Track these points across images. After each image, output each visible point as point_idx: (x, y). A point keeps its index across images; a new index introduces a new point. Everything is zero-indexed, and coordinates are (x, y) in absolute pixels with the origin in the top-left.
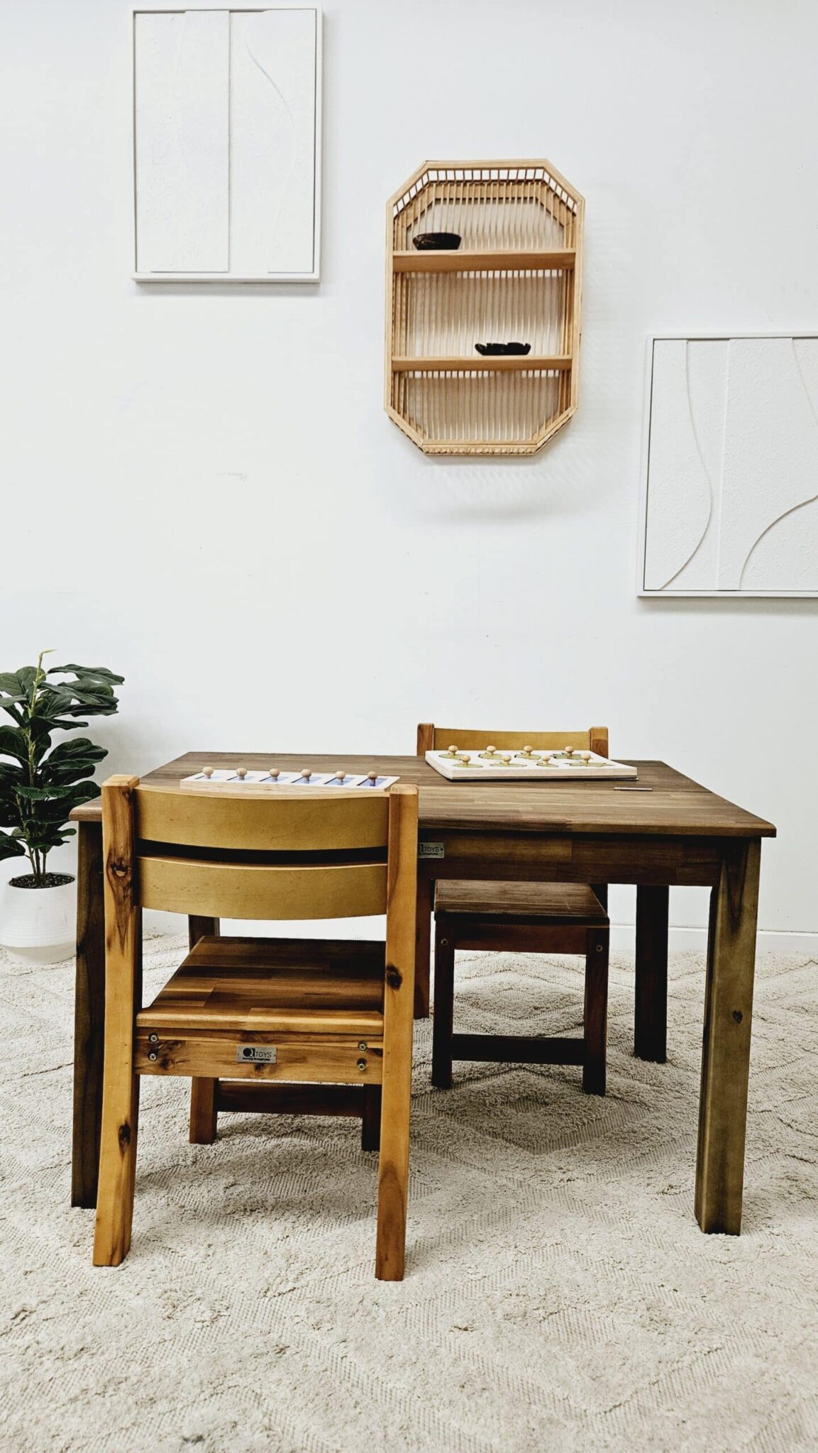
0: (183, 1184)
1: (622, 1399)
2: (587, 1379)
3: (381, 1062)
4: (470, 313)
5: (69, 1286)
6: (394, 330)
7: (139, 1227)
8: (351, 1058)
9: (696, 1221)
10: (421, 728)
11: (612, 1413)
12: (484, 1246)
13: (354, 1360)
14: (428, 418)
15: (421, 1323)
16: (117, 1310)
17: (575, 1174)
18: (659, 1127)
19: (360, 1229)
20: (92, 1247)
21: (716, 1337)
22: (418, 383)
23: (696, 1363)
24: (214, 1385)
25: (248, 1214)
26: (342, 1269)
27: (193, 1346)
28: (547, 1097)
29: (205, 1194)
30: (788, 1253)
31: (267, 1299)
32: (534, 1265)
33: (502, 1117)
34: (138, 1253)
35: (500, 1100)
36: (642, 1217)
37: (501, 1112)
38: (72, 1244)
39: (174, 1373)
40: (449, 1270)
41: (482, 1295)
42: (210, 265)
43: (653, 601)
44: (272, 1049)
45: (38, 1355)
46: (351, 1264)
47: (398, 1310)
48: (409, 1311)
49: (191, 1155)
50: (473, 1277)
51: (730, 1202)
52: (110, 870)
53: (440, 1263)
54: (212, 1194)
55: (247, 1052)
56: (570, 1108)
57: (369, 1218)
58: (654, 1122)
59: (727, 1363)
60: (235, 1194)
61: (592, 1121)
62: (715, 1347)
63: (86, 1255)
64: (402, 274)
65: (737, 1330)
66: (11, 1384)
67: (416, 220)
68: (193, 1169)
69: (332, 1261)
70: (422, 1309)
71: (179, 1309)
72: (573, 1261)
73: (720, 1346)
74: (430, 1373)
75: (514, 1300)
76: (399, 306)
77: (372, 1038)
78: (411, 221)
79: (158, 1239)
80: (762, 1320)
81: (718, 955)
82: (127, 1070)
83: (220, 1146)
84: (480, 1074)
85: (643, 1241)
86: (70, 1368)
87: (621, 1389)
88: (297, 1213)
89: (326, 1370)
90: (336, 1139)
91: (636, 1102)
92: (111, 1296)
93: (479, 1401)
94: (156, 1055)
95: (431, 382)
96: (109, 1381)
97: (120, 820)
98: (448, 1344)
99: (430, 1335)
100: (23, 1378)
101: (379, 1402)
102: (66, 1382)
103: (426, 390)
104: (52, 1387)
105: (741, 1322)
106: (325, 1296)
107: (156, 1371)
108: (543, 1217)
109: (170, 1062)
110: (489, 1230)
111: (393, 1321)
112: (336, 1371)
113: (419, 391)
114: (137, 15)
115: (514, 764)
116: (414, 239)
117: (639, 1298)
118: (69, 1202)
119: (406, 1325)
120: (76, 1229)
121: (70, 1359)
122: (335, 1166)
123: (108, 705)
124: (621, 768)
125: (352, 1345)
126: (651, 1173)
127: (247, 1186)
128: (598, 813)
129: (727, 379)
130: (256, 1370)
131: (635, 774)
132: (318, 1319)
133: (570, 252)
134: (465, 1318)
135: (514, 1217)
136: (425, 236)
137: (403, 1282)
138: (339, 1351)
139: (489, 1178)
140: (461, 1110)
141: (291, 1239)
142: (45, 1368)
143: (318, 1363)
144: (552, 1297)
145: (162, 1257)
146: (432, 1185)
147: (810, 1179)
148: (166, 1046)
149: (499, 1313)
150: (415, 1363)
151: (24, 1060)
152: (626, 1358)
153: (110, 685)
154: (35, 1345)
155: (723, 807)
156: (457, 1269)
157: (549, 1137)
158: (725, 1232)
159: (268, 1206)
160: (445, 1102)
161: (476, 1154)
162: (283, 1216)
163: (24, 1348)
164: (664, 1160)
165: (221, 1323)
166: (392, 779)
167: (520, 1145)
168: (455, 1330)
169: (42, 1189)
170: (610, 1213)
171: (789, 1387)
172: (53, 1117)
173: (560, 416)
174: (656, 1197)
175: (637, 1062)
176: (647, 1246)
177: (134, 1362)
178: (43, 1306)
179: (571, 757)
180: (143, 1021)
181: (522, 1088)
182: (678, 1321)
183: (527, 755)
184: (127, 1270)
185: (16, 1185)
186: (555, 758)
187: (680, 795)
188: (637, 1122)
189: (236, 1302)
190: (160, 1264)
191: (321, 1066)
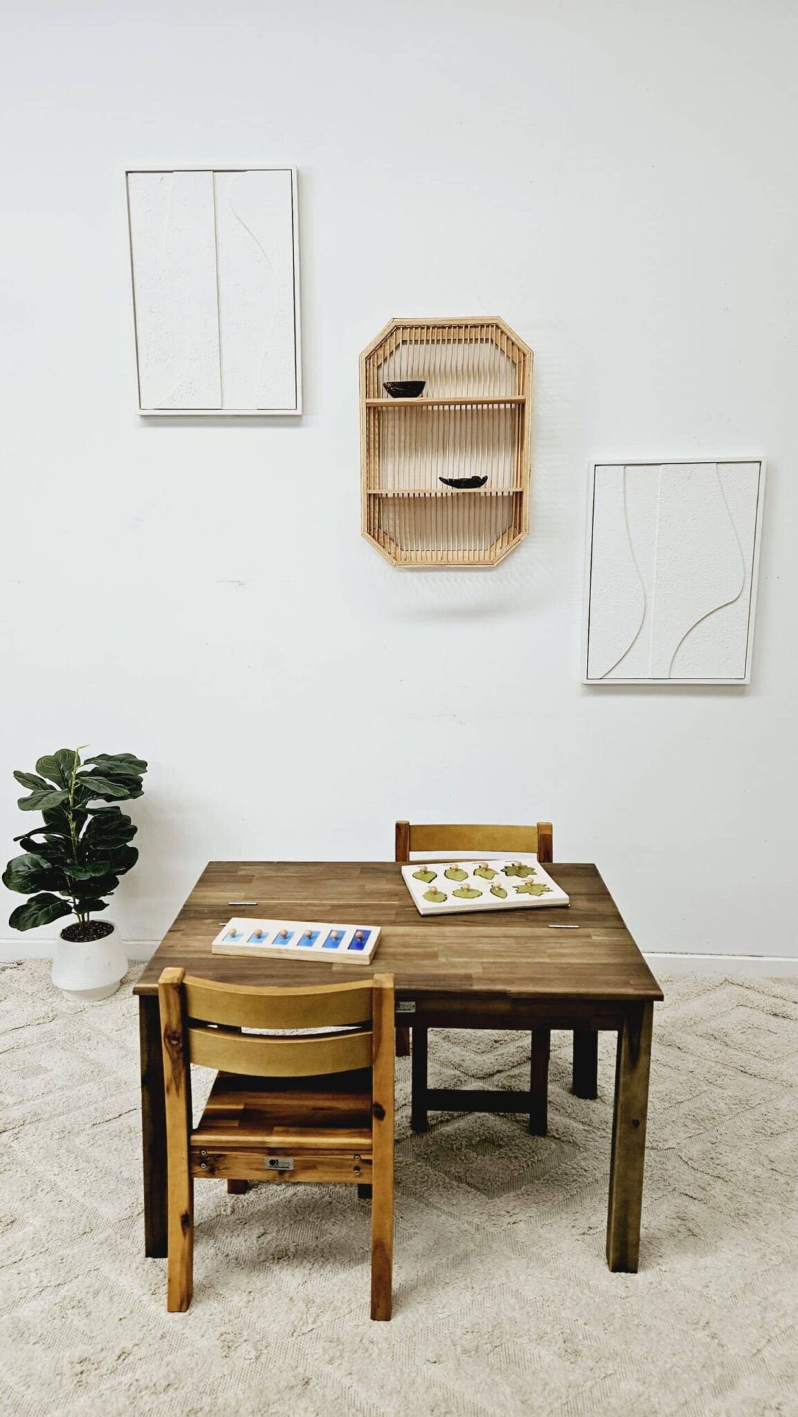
0: (226, 1234)
2: (518, 1402)
3: (371, 1169)
4: (434, 443)
5: (152, 1331)
6: (368, 457)
7: (198, 1276)
9: (606, 1261)
10: (398, 826)
12: (449, 1288)
13: (358, 1389)
14: (400, 532)
15: (404, 1357)
16: (189, 1350)
17: (519, 1217)
18: (587, 1168)
19: (359, 1275)
20: (166, 1295)
21: (610, 1365)
22: (391, 502)
23: (595, 1387)
24: (261, 1413)
25: (276, 1261)
26: (346, 1311)
27: (245, 1379)
28: (502, 1139)
29: (243, 1243)
30: (671, 1289)
31: (294, 1338)
32: (486, 1304)
33: (465, 1161)
34: (198, 1299)
35: (464, 1143)
36: (566, 1258)
37: (465, 1156)
38: (151, 1292)
39: (233, 1403)
40: (424, 1311)
41: (447, 1331)
42: (204, 399)
43: (598, 688)
44: (290, 1160)
45: (138, 1391)
46: (353, 1306)
47: (387, 1346)
48: (395, 1346)
49: (229, 1205)
50: (440, 1316)
51: (631, 1251)
52: (167, 1040)
53: (417, 1305)
54: (248, 1244)
55: (272, 1162)
56: (519, 1151)
57: (365, 1263)
58: (583, 1163)
59: (617, 1385)
60: (265, 1243)
61: (534, 1162)
62: (609, 1372)
63: (161, 1302)
64: (375, 408)
65: (627, 1357)
67: (385, 360)
68: (233, 1218)
69: (339, 1304)
70: (404, 1345)
71: (232, 1349)
72: (514, 1299)
73: (612, 1371)
74: (410, 1399)
75: (469, 1336)
76: (372, 436)
77: (364, 1152)
78: (381, 360)
79: (212, 1286)
80: (645, 1349)
81: (622, 1080)
82: (186, 1175)
83: (251, 1195)
84: (450, 1116)
85: (566, 1280)
86: (162, 1400)
87: (541, 1409)
88: (312, 1260)
89: (338, 1398)
91: (570, 1142)
92: (183, 1337)
94: (206, 1164)
95: (402, 501)
96: (190, 1411)
97: (173, 1006)
98: (423, 1374)
99: (410, 1367)
102: (160, 1411)
103: (397, 509)
105: (630, 1351)
106: (336, 1337)
107: (220, 1401)
108: (493, 1260)
109: (216, 1169)
110: (453, 1272)
111: (384, 1356)
112: (345, 1398)
113: (391, 509)
114: (129, 174)
115: (472, 890)
116: (384, 385)
117: (559, 1332)
118: (143, 1253)
119: (393, 1359)
120: (152, 1279)
121: (160, 1393)
122: (339, 1213)
123: (135, 786)
124: (556, 895)
125: (355, 1377)
126: (577, 1215)
127: (274, 1234)
128: (532, 976)
129: (659, 499)
130: (289, 1400)
131: (567, 902)
132: (331, 1355)
133: (521, 397)
134: (435, 1352)
135: (472, 1259)
136: (394, 384)
137: (392, 1321)
138: (346, 1382)
139: (454, 1222)
140: (434, 1154)
141: (309, 1284)
142: (145, 1400)
143: (332, 1393)
144: (497, 1333)
145: (216, 1302)
146: (412, 1231)
147: (695, 1218)
148: (212, 1158)
149: (459, 1347)
150: (399, 1392)
151: (92, 1108)
152: (546, 1384)
153: (136, 770)
154: (135, 1382)
155: (629, 960)
156: (430, 1309)
157: (501, 1180)
158: (627, 1271)
159: (290, 1254)
160: (422, 1147)
161: (446, 1199)
162: (302, 1263)
163: (127, 1386)
164: (587, 1202)
165: (263, 1359)
166: (375, 931)
167: (478, 1189)
168: (428, 1363)
169: (122, 1240)
170: (543, 1254)
171: (657, 1406)
172: (121, 1169)
173: (514, 538)
174: (578, 1238)
175: (574, 1100)
176: (568, 1284)
177: (205, 1394)
178: (136, 1348)
179: (519, 870)
180: (195, 1141)
181: (482, 1130)
182: (585, 1351)
183: (484, 870)
184: (193, 1315)
185: (102, 1237)
186: (506, 874)
187: (599, 936)
188: (569, 1163)
189: (272, 1341)
190: (215, 1309)
191: (327, 1172)
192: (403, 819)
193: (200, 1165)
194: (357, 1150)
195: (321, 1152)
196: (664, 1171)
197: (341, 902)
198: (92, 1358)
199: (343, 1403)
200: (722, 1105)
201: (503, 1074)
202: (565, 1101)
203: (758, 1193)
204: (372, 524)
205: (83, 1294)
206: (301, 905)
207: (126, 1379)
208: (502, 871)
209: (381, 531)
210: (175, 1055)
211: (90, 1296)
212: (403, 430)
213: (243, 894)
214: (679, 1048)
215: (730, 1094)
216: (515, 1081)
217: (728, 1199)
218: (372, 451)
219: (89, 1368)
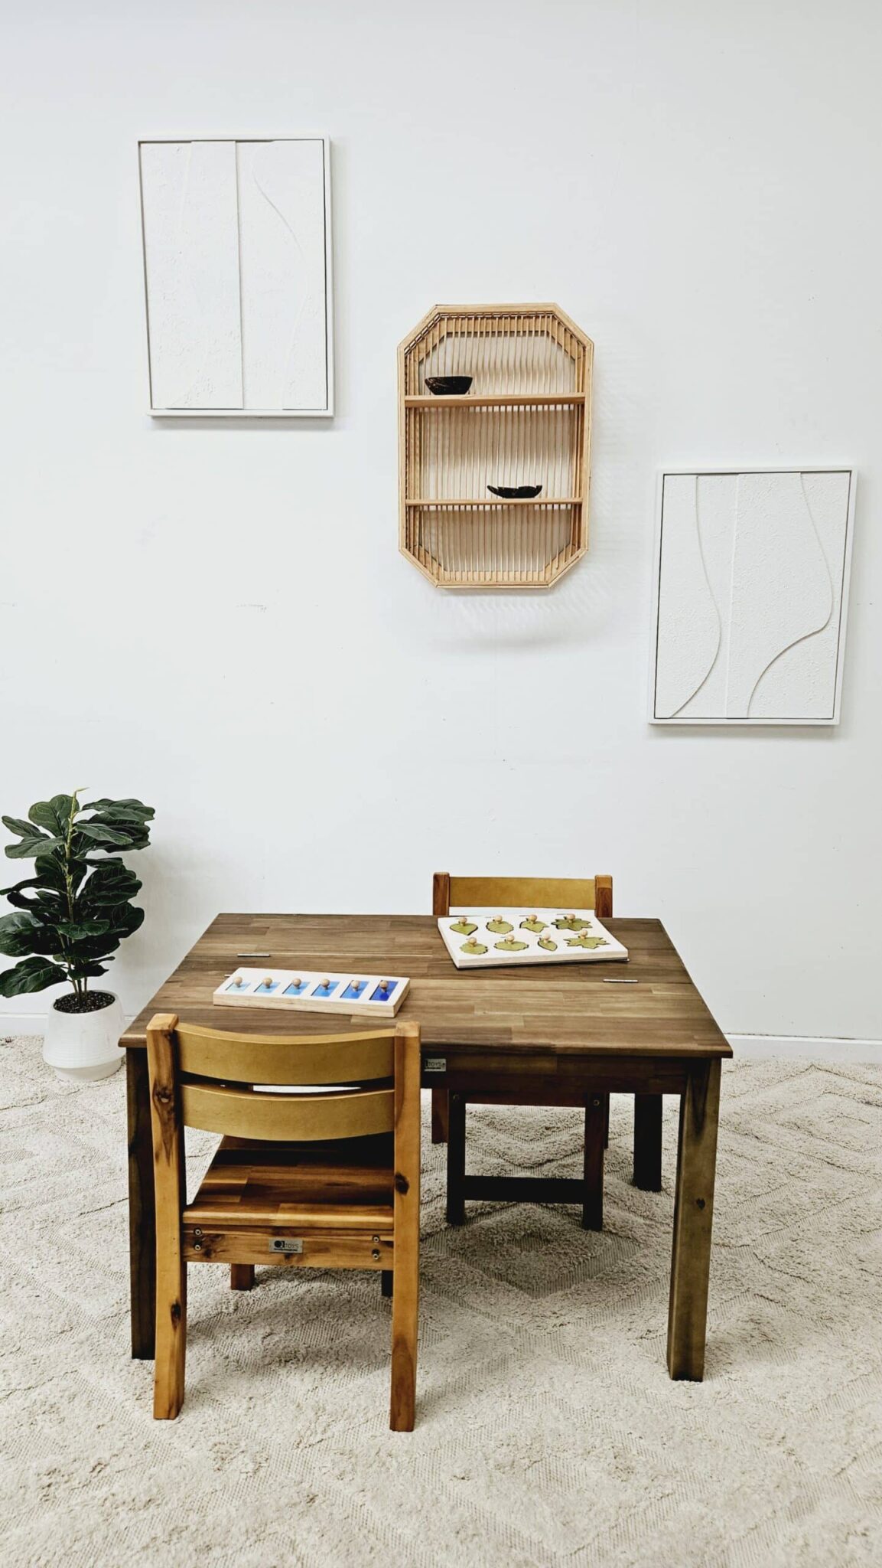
0: (227, 1334)
1: (587, 1542)
2: (559, 1525)
3: (392, 1253)
4: (483, 448)
5: (135, 1440)
6: (408, 464)
7: (190, 1380)
8: (367, 1249)
9: (667, 1367)
10: (436, 878)
11: (577, 1554)
12: (483, 1396)
13: (371, 1508)
14: (443, 551)
15: (427, 1472)
16: (176, 1462)
17: (567, 1319)
18: (647, 1266)
19: (378, 1380)
20: (153, 1401)
21: (669, 1483)
22: (433, 516)
23: (650, 1509)
24: (257, 1532)
25: (282, 1365)
26: (362, 1420)
27: (239, 1495)
28: (550, 1234)
29: (246, 1344)
30: (741, 1399)
31: (299, 1450)
32: (525, 1414)
33: (507, 1257)
34: (190, 1406)
35: (506, 1238)
36: (620, 1365)
37: (507, 1251)
38: (136, 1397)
39: (225, 1521)
40: (452, 1421)
41: (479, 1444)
42: (222, 398)
43: (666, 728)
44: (298, 1241)
45: (114, 1506)
46: (370, 1415)
47: (408, 1460)
48: (417, 1460)
49: (232, 1303)
50: (471, 1427)
51: (694, 1355)
52: (156, 1098)
53: (445, 1414)
54: (252, 1344)
55: (278, 1244)
56: (569, 1246)
57: (385, 1368)
58: (642, 1261)
59: (676, 1507)
60: (271, 1344)
61: (587, 1259)
62: (667, 1492)
63: (147, 1408)
64: (415, 409)
65: (688, 1475)
66: (94, 1534)
67: (428, 355)
68: (234, 1317)
69: (354, 1413)
70: (428, 1458)
71: (227, 1461)
72: (558, 1409)
73: (670, 1491)
74: (432, 1520)
75: (504, 1449)
76: (412, 441)
77: (385, 1232)
78: (423, 355)
79: (207, 1391)
80: (709, 1467)
81: (684, 1152)
82: (177, 1259)
83: (258, 1291)
84: (491, 1208)
85: (619, 1388)
86: (141, 1517)
87: (585, 1533)
88: (324, 1364)
89: (348, 1517)
90: (359, 1283)
91: (629, 1238)
92: (170, 1447)
93: (470, 1546)
94: (201, 1246)
95: (446, 515)
96: (173, 1530)
97: (162, 1057)
98: (448, 1492)
99: (434, 1483)
100: (103, 1527)
101: (390, 1547)
102: (138, 1531)
103: (440, 524)
104: (127, 1535)
105: (692, 1468)
106: (348, 1448)
107: (210, 1519)
108: (535, 1365)
109: (212, 1252)
110: (488, 1378)
111: (404, 1471)
112: (356, 1518)
113: (434, 524)
114: (142, 145)
115: (517, 942)
116: (426, 381)
117: (609, 1446)
118: (130, 1354)
119: (414, 1475)
120: (138, 1382)
121: (140, 1510)
122: (358, 1312)
123: (140, 836)
124: (614, 948)
125: (369, 1494)
126: (634, 1317)
127: (282, 1335)
128: (581, 1030)
129: (736, 513)
130: (290, 1519)
131: (626, 956)
132: (342, 1469)
133: (580, 395)
134: (463, 1467)
135: (511, 1364)
136: (436, 379)
137: (413, 1432)
138: (358, 1499)
139: (492, 1324)
140: (471, 1249)
141: (320, 1390)
142: (120, 1518)
143: (341, 1511)
144: (537, 1446)
145: (210, 1409)
146: (442, 1332)
147: (771, 1321)
148: (208, 1239)
149: (491, 1462)
150: (420, 1511)
151: (80, 1196)
152: (593, 1504)
153: (141, 817)
154: (111, 1497)
155: (696, 1015)
156: (459, 1419)
157: (548, 1278)
158: (690, 1379)
159: (300, 1356)
160: (458, 1241)
161: (482, 1298)
162: (313, 1366)
163: (102, 1500)
164: (646, 1303)
165: (261, 1473)
166: (402, 983)
167: (521, 1288)
168: (454, 1479)
169: (106, 1340)
170: (594, 1359)
171: (722, 1530)
172: (110, 1262)
173: (572, 555)
174: (634, 1341)
175: (635, 1192)
176: (622, 1393)
177: (192, 1511)
178: (115, 1459)
179: (572, 924)
180: (189, 1218)
181: (527, 1224)
182: (640, 1469)
183: (532, 923)
184: (183, 1422)
185: (83, 1336)
186: (557, 927)
187: (660, 990)
188: (627, 1260)
189: (274, 1453)
190: (209, 1416)
191: (341, 1255)
192: (442, 870)
193: (194, 1247)
194: (375, 1230)
195: (334, 1232)
196: (736, 1270)
197: (366, 955)
198: (63, 1469)
199: (354, 1523)
200: (805, 1199)
201: (555, 1163)
202: (624, 1193)
203: (845, 1296)
204: (412, 540)
205: (57, 1398)
206: (320, 957)
207: (104, 1491)
208: (552, 924)
209: (422, 549)
210: (166, 1116)
211: (65, 1401)
212: (447, 435)
213: (254, 946)
214: (757, 1137)
215: (815, 1187)
216: (568, 1171)
217: (811, 1301)
218: (412, 457)
219: (58, 1480)
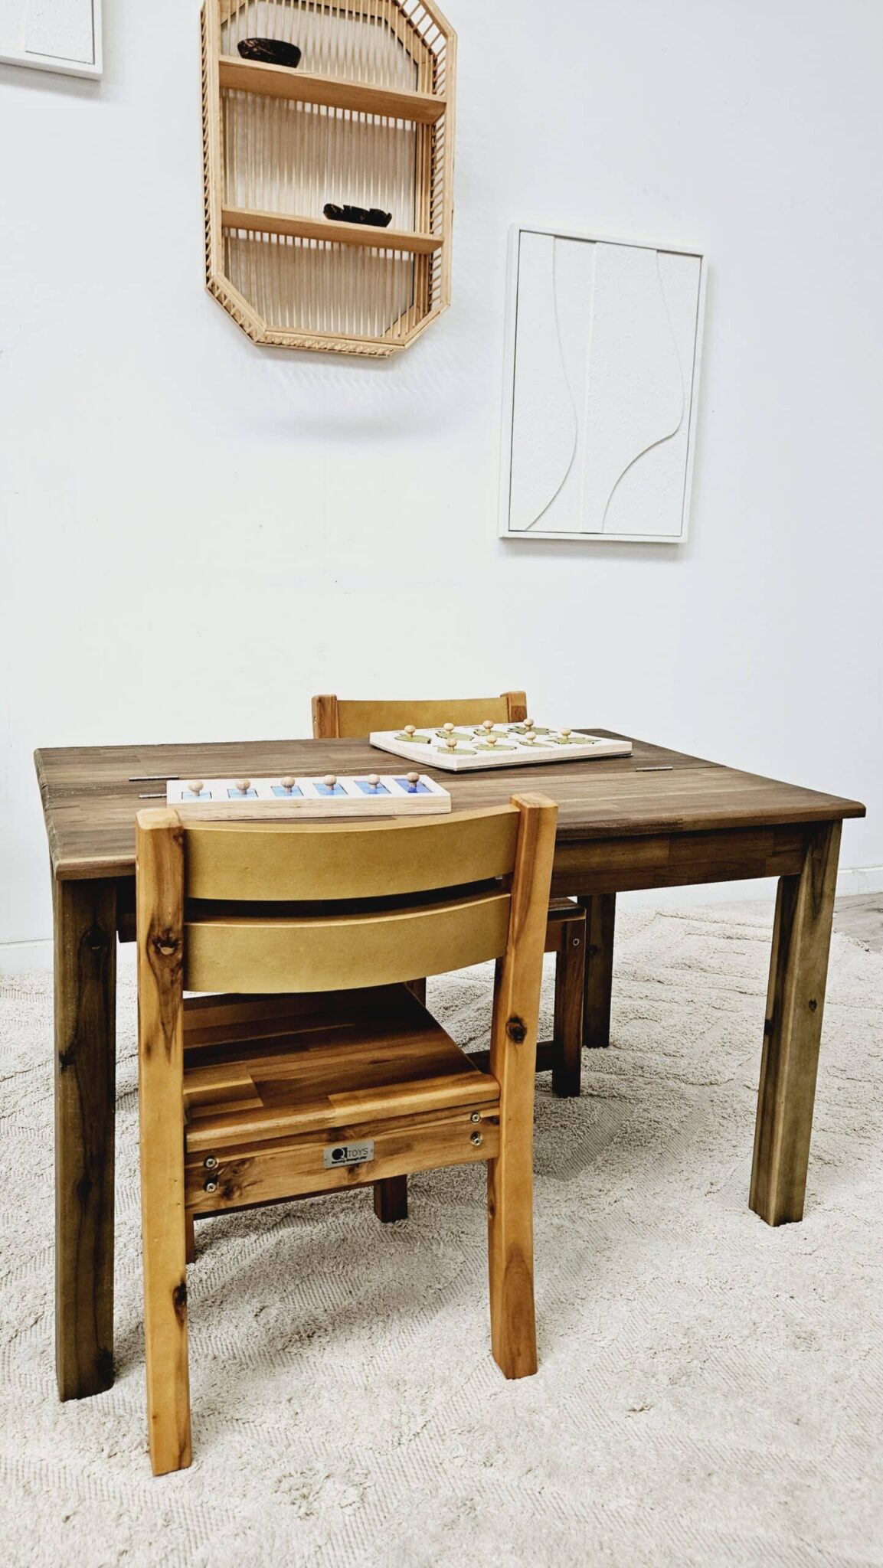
2: (791, 1426)
3: (499, 1132)
5: (141, 1517)
8: (462, 1134)
13: (554, 1489)
15: (589, 1418)
16: (230, 1526)
17: (619, 1194)
18: (655, 1119)
21: (861, 1336)
23: (863, 1371)
25: (306, 1342)
26: (462, 1379)
27: (359, 1541)
29: (233, 1331)
31: (404, 1447)
38: (104, 1455)
40: (576, 1344)
44: (369, 1143)
46: (468, 1370)
47: (557, 1411)
48: (568, 1406)
50: (602, 1344)
51: (796, 1191)
52: (151, 947)
53: (561, 1338)
54: (243, 1329)
56: (560, 1118)
58: (647, 1115)
61: (590, 1127)
67: (233, 15)
69: (447, 1374)
70: (579, 1399)
71: (311, 1499)
77: (487, 1105)
82: (178, 1214)
89: (534, 1514)
90: (342, 1216)
94: (215, 1184)
97: (168, 876)
106: (473, 1422)
108: (623, 1252)
109: (236, 1189)
110: (580, 1282)
112: (542, 1510)
117: (771, 1316)
118: (55, 1398)
122: (366, 1250)
125: (541, 1472)
126: (685, 1173)
127: (279, 1304)
132: (483, 1452)
134: (632, 1395)
135: (594, 1259)
137: (539, 1372)
138: (529, 1483)
141: (380, 1359)
144: (694, 1342)
145: (236, 1434)
148: (228, 1170)
149: (658, 1378)
150: (621, 1470)
152: (806, 1388)
157: (563, 1156)
158: (790, 1221)
159: (324, 1325)
162: (351, 1332)
164: (686, 1156)
165: (371, 1497)
168: (632, 1414)
170: (679, 1229)
173: (420, 320)
174: (705, 1198)
180: (196, 1143)
182: (818, 1331)
184: (205, 1466)
189: (369, 1464)
190: (241, 1445)
191: (428, 1151)
193: (205, 1189)
194: (471, 1106)
195: (419, 1119)
210: (167, 976)
